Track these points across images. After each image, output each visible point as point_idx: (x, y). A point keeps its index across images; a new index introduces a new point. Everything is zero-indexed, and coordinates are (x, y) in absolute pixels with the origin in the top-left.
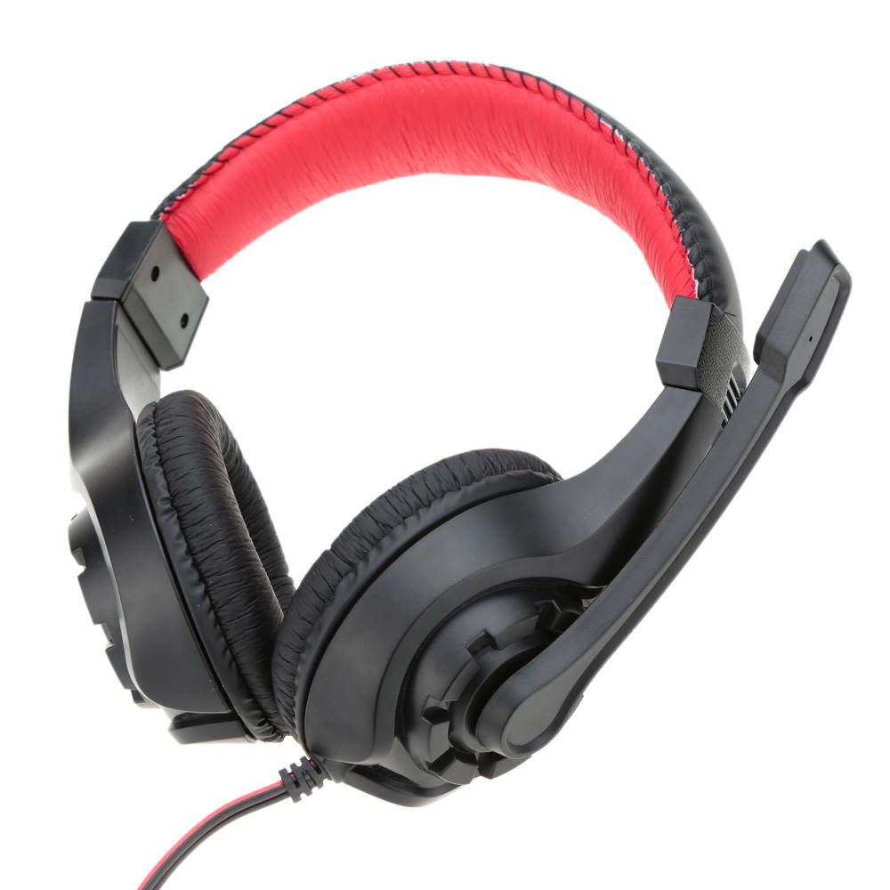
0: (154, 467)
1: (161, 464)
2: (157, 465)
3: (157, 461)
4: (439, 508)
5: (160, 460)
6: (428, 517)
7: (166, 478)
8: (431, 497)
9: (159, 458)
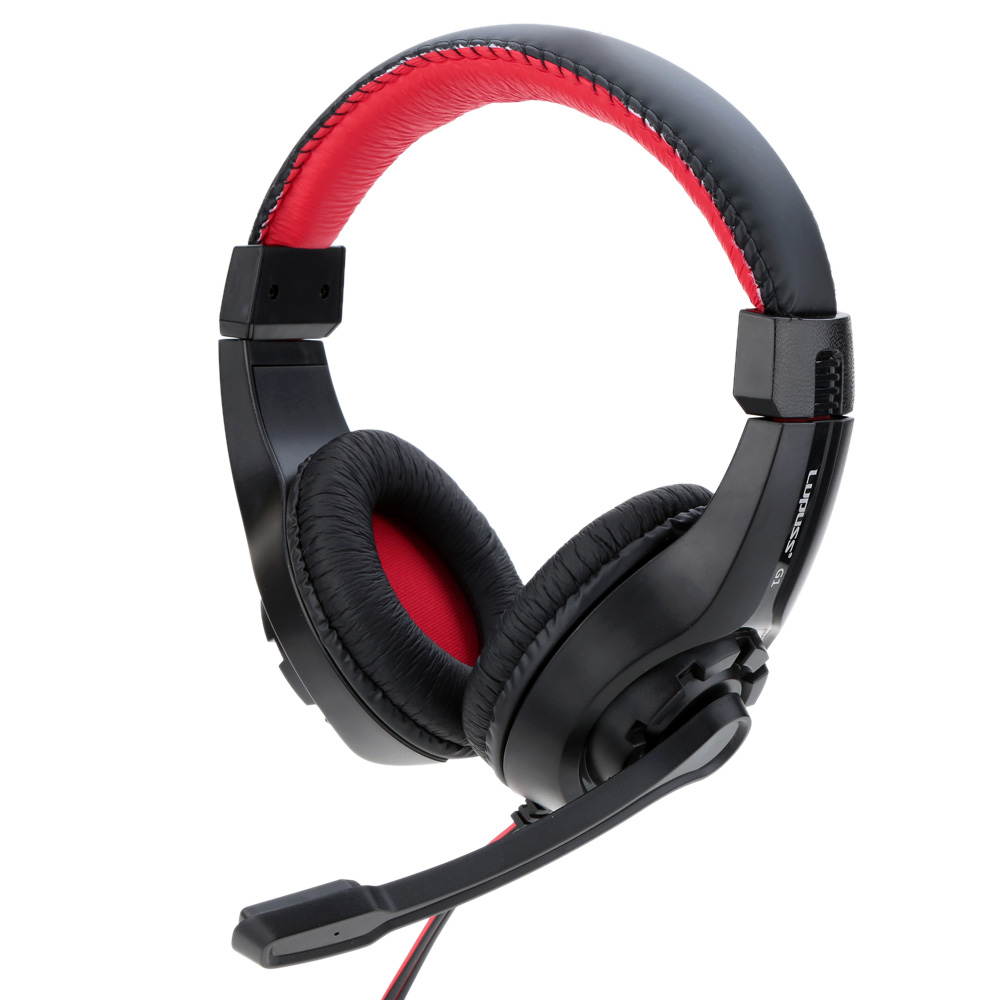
0: (306, 587)
1: (311, 581)
2: (307, 584)
3: (307, 580)
4: (564, 617)
5: (309, 579)
6: (555, 629)
7: (318, 598)
8: (555, 607)
9: (307, 575)
